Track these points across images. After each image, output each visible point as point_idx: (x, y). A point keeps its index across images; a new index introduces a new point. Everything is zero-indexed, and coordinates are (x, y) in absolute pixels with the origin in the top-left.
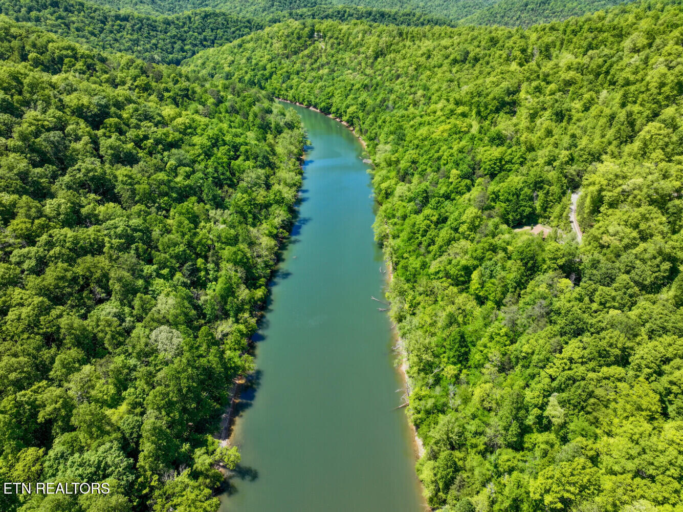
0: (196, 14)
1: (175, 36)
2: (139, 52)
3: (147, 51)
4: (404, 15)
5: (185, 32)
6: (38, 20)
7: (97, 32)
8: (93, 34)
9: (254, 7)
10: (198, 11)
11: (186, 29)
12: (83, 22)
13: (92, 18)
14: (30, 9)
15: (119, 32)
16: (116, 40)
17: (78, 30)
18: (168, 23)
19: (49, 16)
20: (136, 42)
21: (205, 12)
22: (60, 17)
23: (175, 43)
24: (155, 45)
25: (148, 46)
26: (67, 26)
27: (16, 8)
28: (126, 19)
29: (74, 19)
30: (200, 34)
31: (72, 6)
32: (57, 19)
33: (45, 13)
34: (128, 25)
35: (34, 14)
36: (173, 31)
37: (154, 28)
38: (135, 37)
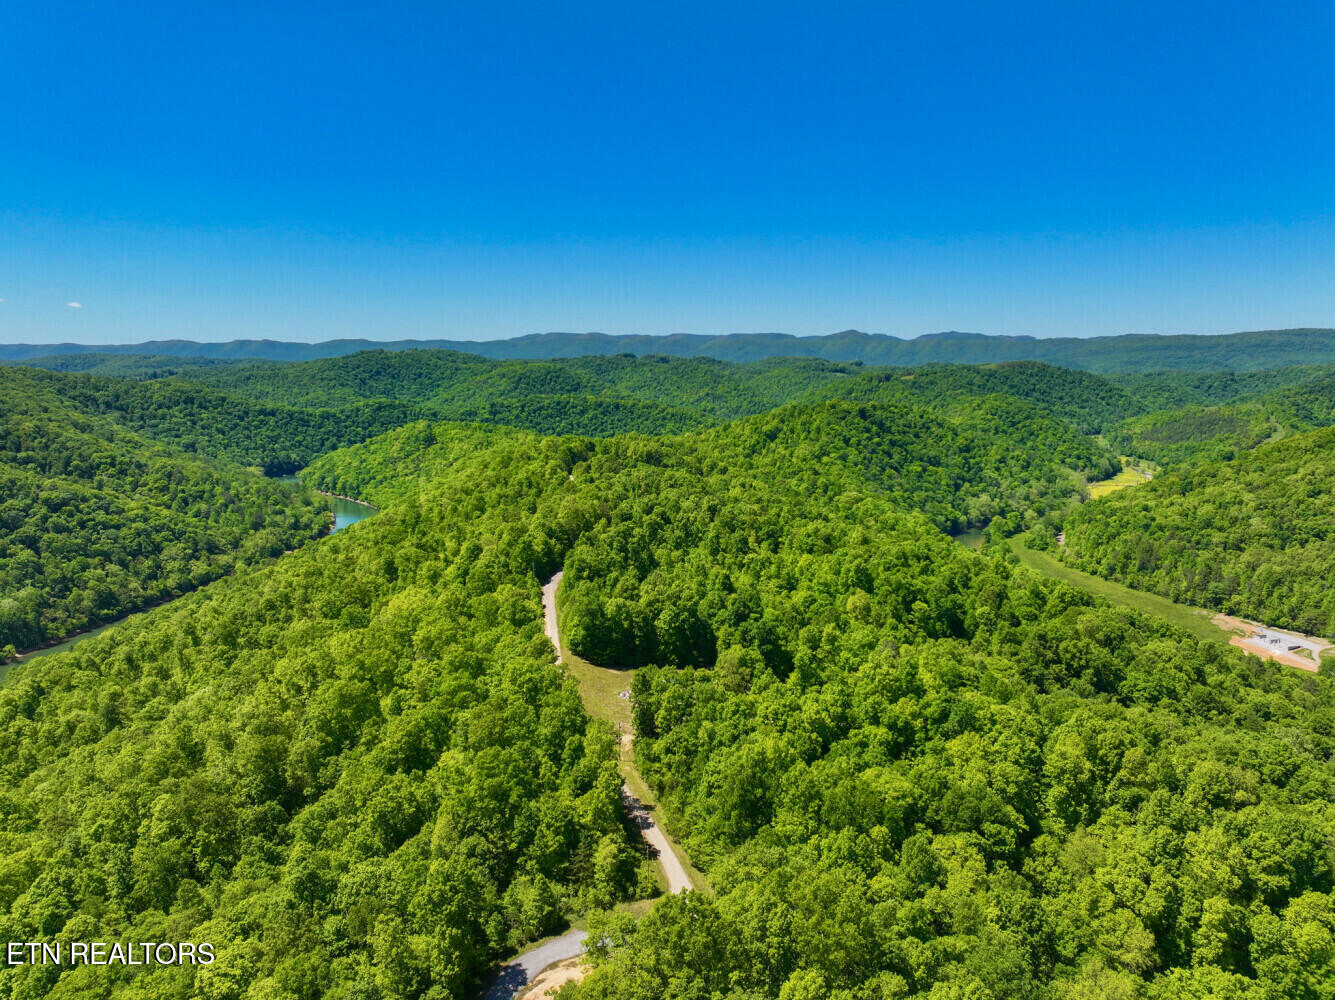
0: (367, 406)
1: (330, 431)
2: (273, 450)
3: (284, 449)
4: (644, 407)
5: (346, 427)
6: (163, 417)
7: (226, 429)
8: (220, 431)
9: (491, 390)
10: (371, 403)
11: (348, 423)
12: (213, 418)
13: (230, 414)
14: (160, 407)
15: (256, 428)
16: (249, 437)
17: (203, 428)
18: (326, 416)
19: (177, 414)
20: (274, 440)
21: (380, 403)
22: (191, 414)
23: (328, 439)
24: (299, 442)
25: (288, 444)
26: (194, 423)
27: (146, 405)
28: (273, 413)
29: (203, 416)
30: (365, 429)
31: (210, 401)
32: (186, 415)
33: (175, 410)
34: (272, 421)
35: (160, 411)
36: (330, 426)
37: (306, 423)
38: (275, 433)
